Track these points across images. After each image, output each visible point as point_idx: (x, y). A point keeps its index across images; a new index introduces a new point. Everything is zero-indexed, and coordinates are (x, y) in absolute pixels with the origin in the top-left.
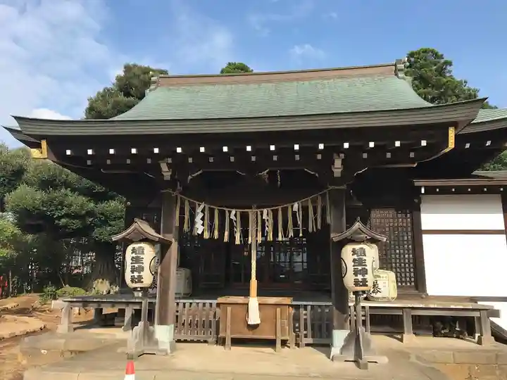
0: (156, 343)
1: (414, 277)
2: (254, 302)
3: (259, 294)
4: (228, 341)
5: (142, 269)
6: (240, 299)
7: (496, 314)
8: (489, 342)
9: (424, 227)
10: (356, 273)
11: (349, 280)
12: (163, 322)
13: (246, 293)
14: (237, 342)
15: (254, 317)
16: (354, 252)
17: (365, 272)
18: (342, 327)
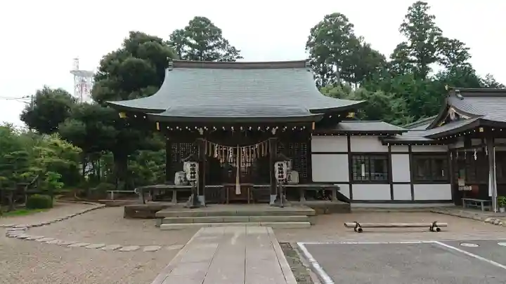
0: (200, 202)
1: (306, 174)
2: (238, 185)
3: (240, 182)
4: (227, 202)
5: (195, 173)
6: (233, 185)
7: (338, 188)
8: (335, 202)
9: (313, 151)
10: (279, 173)
11: (277, 175)
12: (201, 194)
13: (235, 183)
14: (232, 202)
15: (238, 192)
16: (279, 165)
17: (282, 173)
18: (273, 193)
